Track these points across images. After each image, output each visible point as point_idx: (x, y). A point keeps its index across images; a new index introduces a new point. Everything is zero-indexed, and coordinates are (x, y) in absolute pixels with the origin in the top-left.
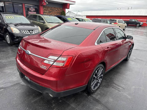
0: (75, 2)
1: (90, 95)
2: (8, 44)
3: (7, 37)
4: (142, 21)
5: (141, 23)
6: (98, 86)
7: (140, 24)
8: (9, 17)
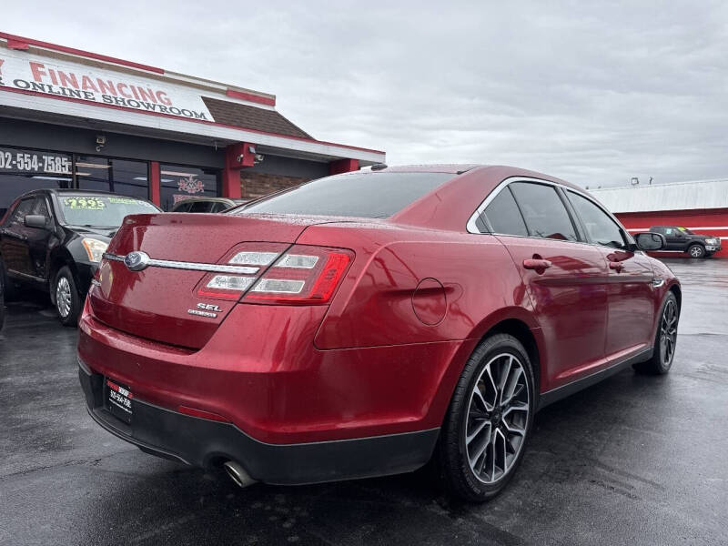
0: (384, 153)
1: (461, 515)
2: (62, 318)
3: (62, 289)
4: (711, 234)
5: (711, 241)
6: (507, 470)
7: (709, 248)
8: (84, 203)
